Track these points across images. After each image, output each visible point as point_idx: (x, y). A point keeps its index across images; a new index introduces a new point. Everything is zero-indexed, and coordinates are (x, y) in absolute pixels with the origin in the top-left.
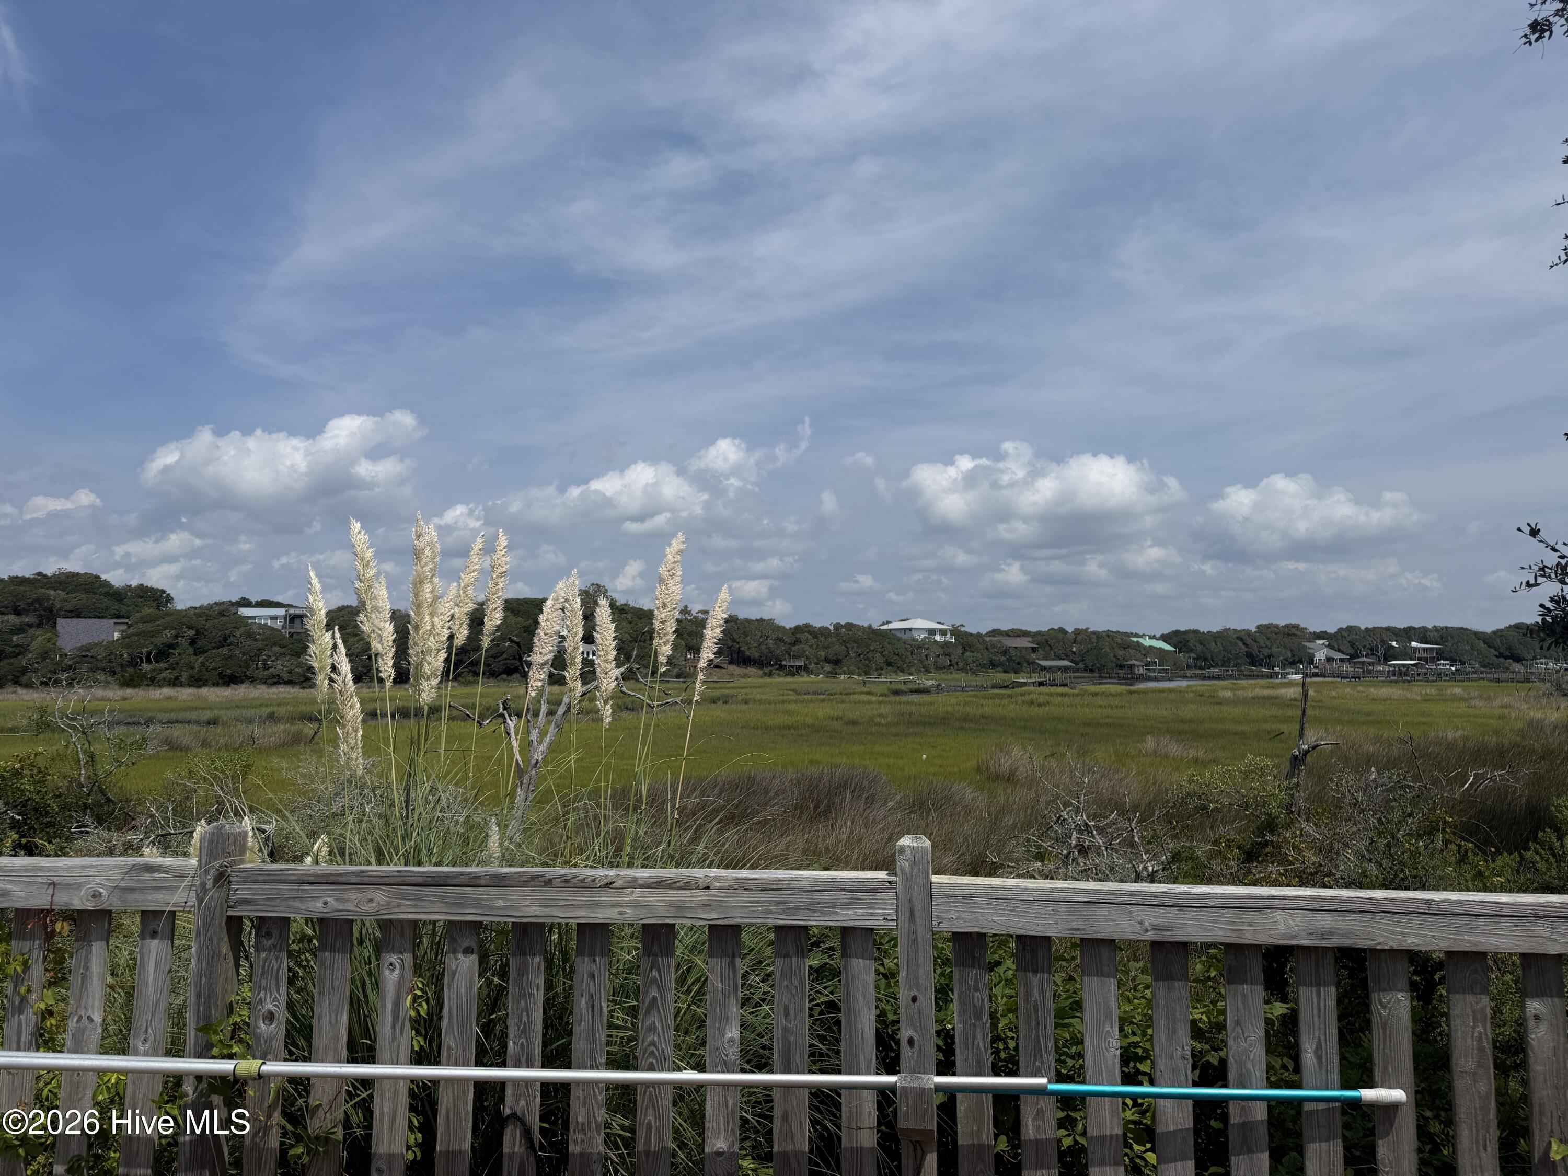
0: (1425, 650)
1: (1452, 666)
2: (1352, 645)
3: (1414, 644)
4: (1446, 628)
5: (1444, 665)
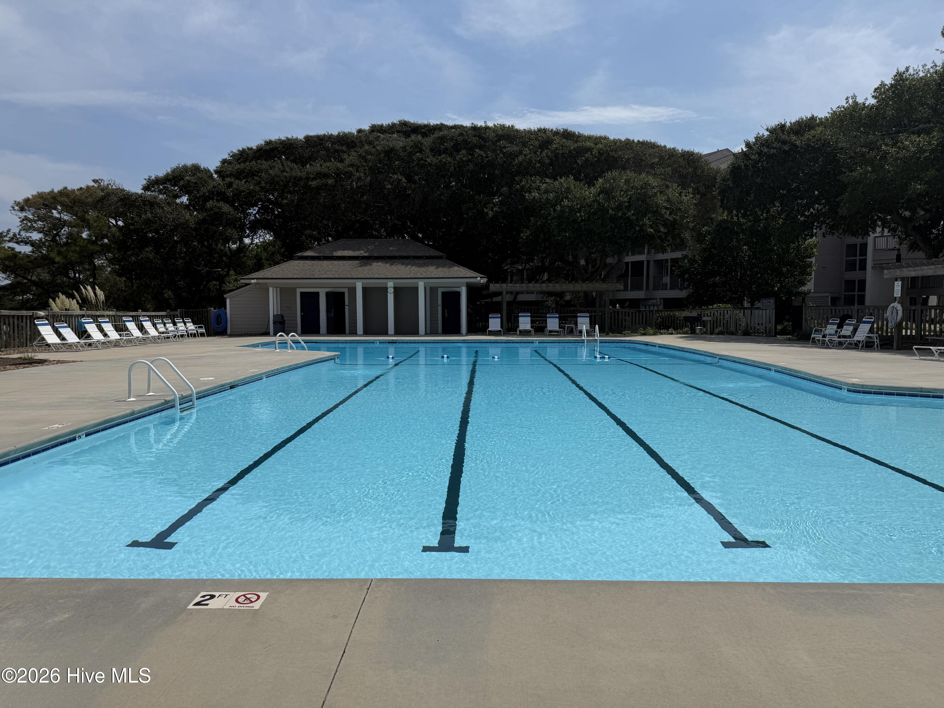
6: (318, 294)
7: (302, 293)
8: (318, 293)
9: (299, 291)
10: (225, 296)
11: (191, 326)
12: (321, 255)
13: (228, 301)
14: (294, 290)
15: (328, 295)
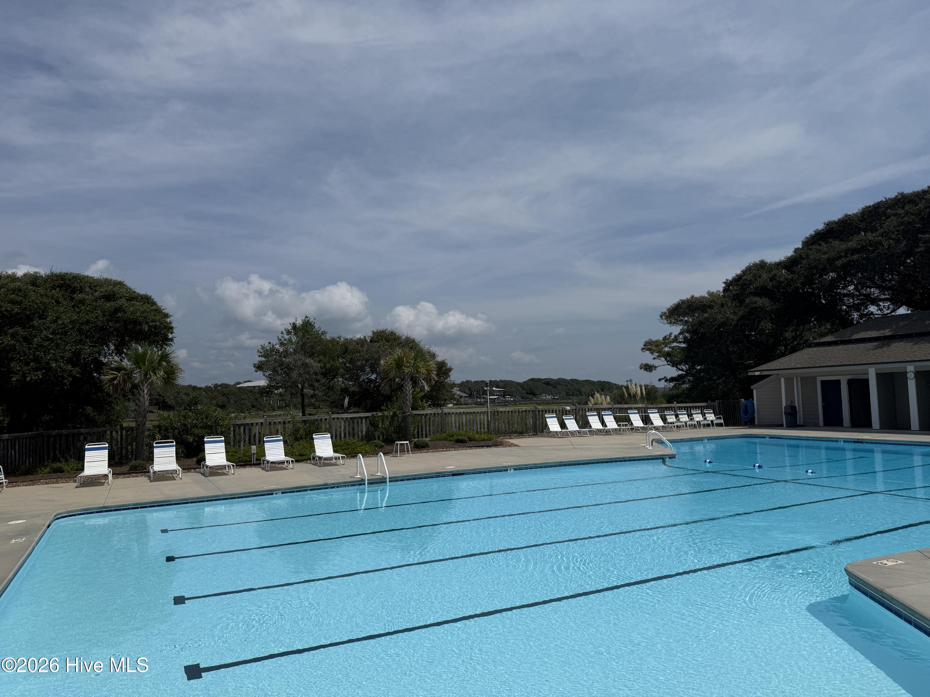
0: (499, 391)
1: (511, 398)
2: (470, 389)
3: (494, 389)
4: (505, 381)
5: (508, 398)
6: (839, 382)
7: (822, 382)
8: (840, 380)
9: (819, 380)
10: (752, 387)
11: (711, 417)
12: (838, 339)
13: (755, 392)
14: (814, 378)
15: (850, 382)
